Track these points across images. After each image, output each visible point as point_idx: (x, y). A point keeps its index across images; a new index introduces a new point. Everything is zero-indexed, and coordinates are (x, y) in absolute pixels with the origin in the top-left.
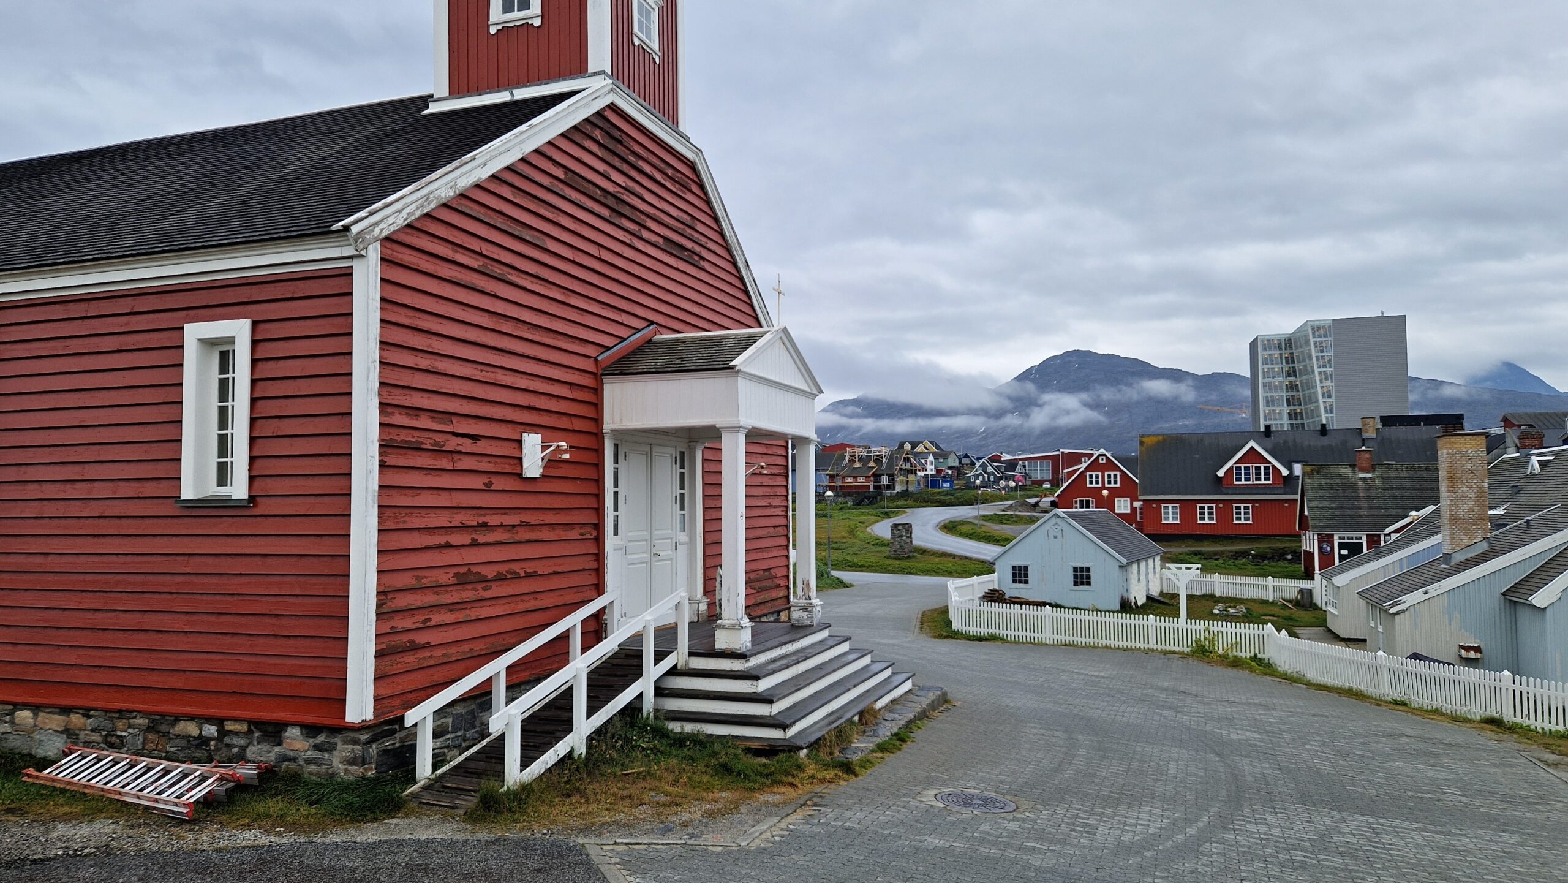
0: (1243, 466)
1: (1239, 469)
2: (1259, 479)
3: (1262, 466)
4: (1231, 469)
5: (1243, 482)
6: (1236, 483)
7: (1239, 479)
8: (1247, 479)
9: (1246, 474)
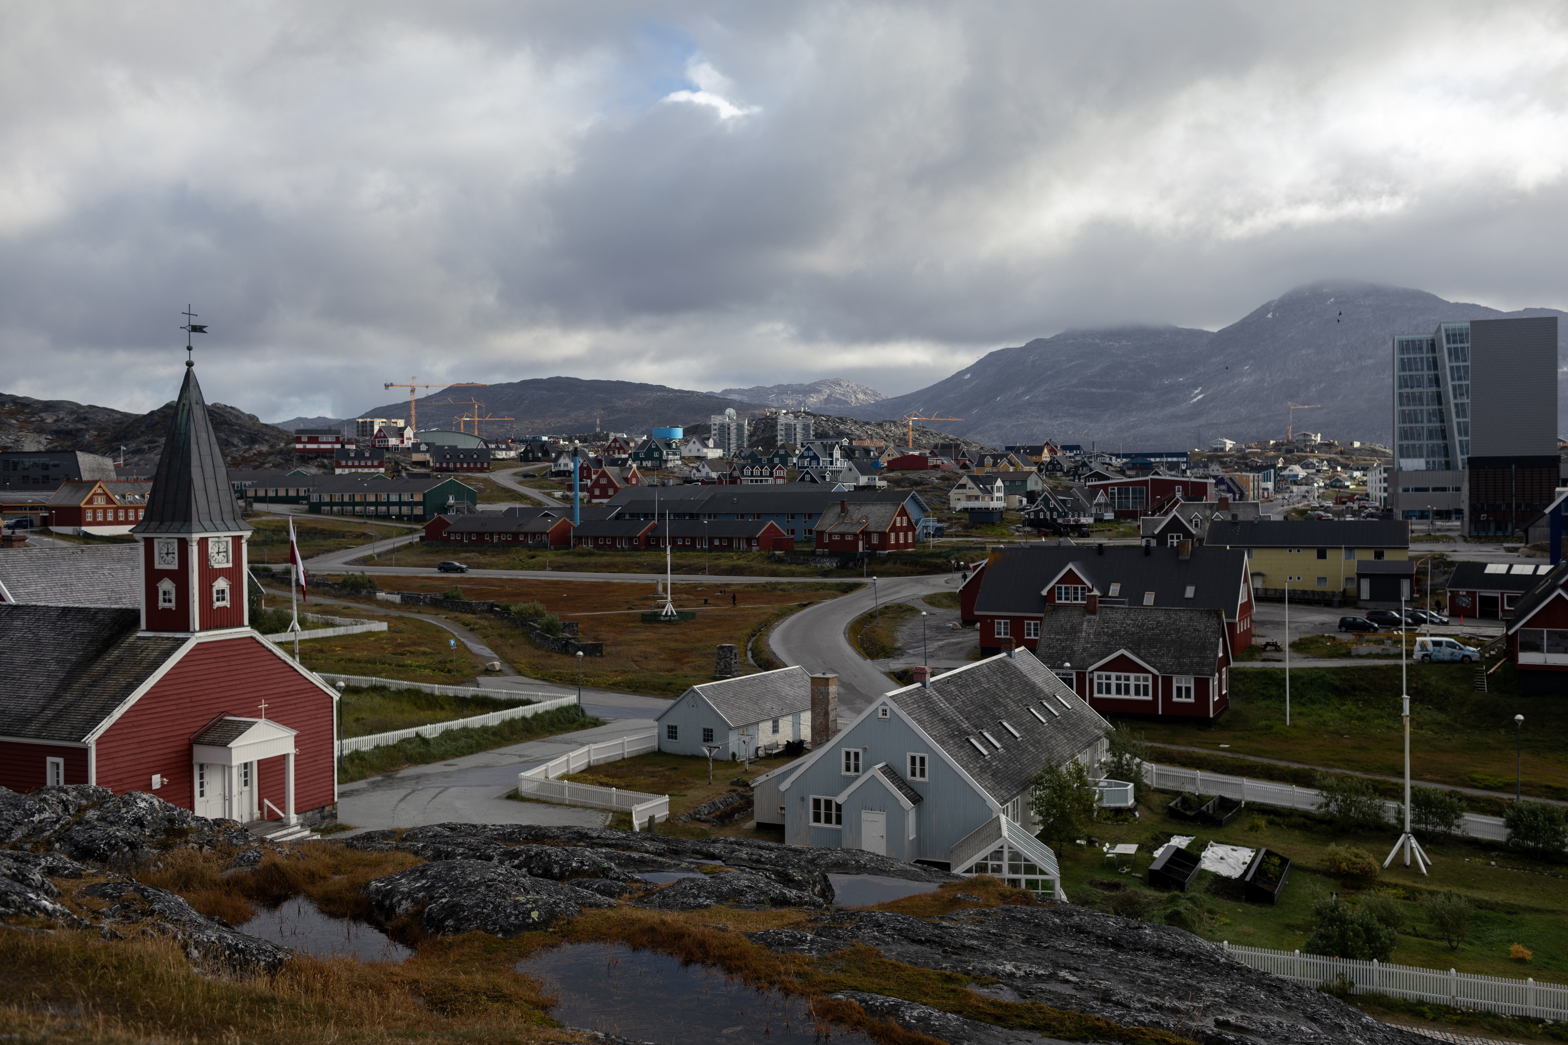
0: (1063, 586)
1: (1060, 588)
2: (1076, 599)
3: (1079, 587)
4: (1053, 589)
5: (1063, 601)
6: (1057, 602)
7: (1060, 598)
8: (1066, 599)
9: (1066, 594)
